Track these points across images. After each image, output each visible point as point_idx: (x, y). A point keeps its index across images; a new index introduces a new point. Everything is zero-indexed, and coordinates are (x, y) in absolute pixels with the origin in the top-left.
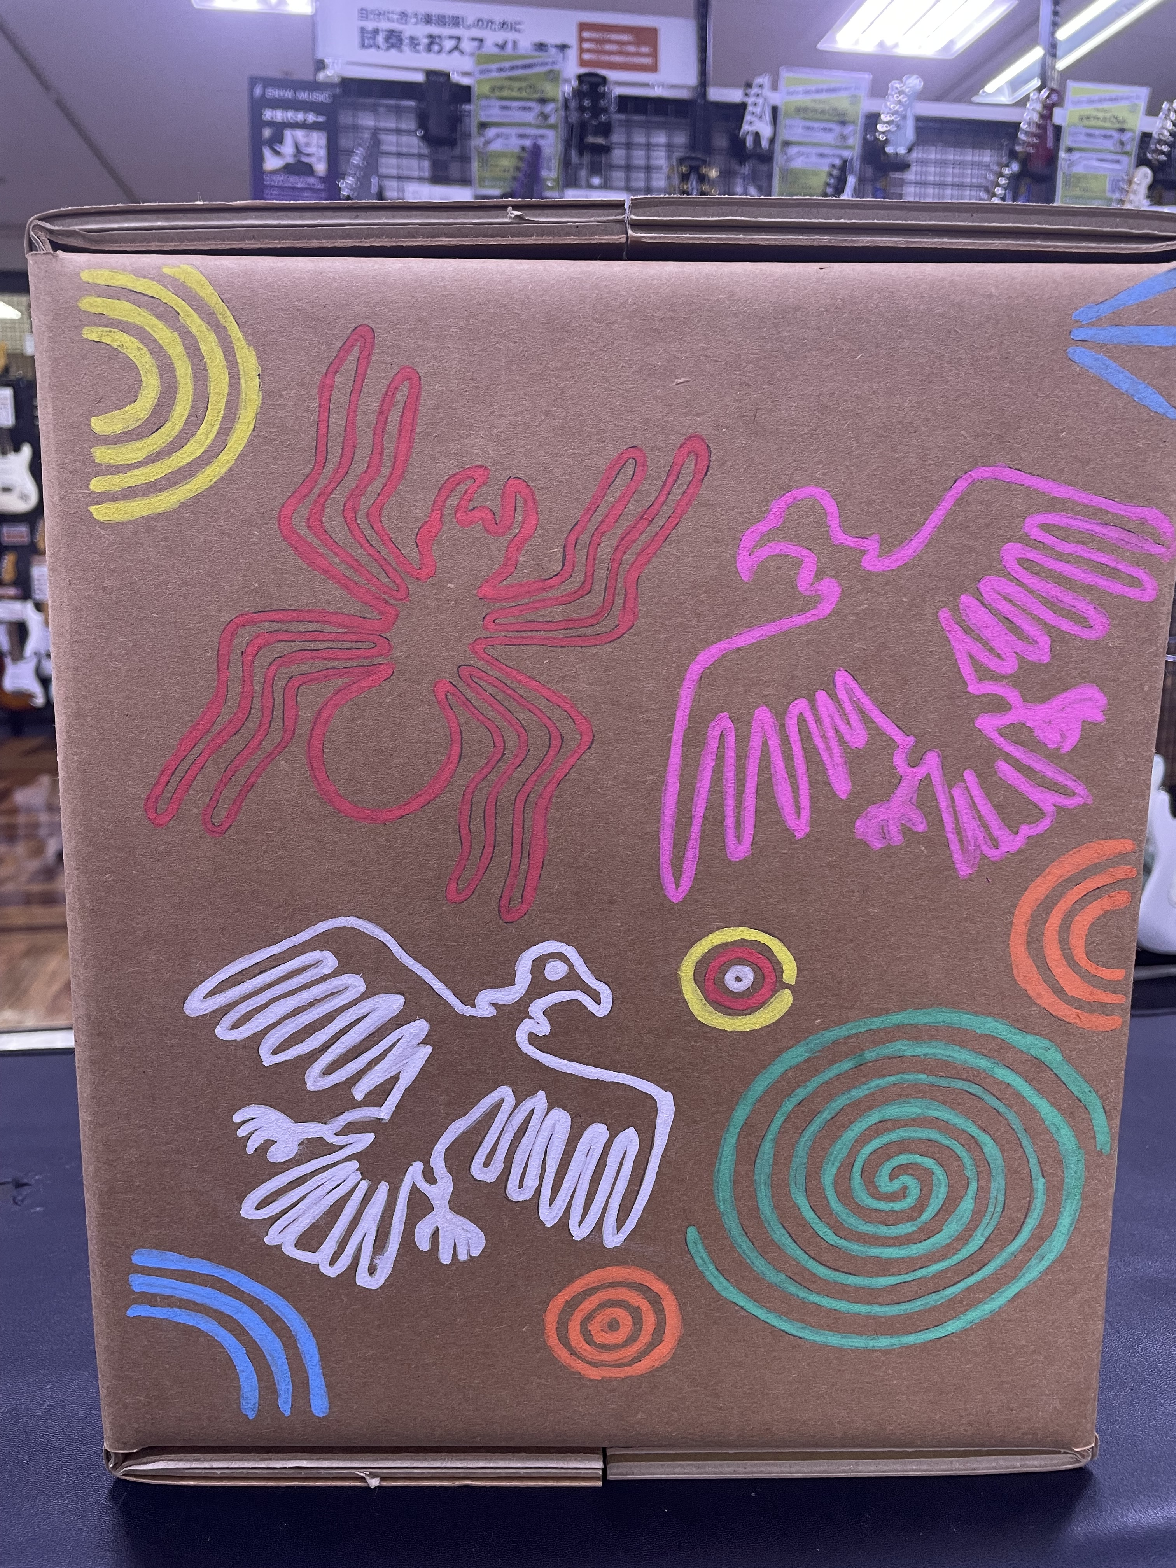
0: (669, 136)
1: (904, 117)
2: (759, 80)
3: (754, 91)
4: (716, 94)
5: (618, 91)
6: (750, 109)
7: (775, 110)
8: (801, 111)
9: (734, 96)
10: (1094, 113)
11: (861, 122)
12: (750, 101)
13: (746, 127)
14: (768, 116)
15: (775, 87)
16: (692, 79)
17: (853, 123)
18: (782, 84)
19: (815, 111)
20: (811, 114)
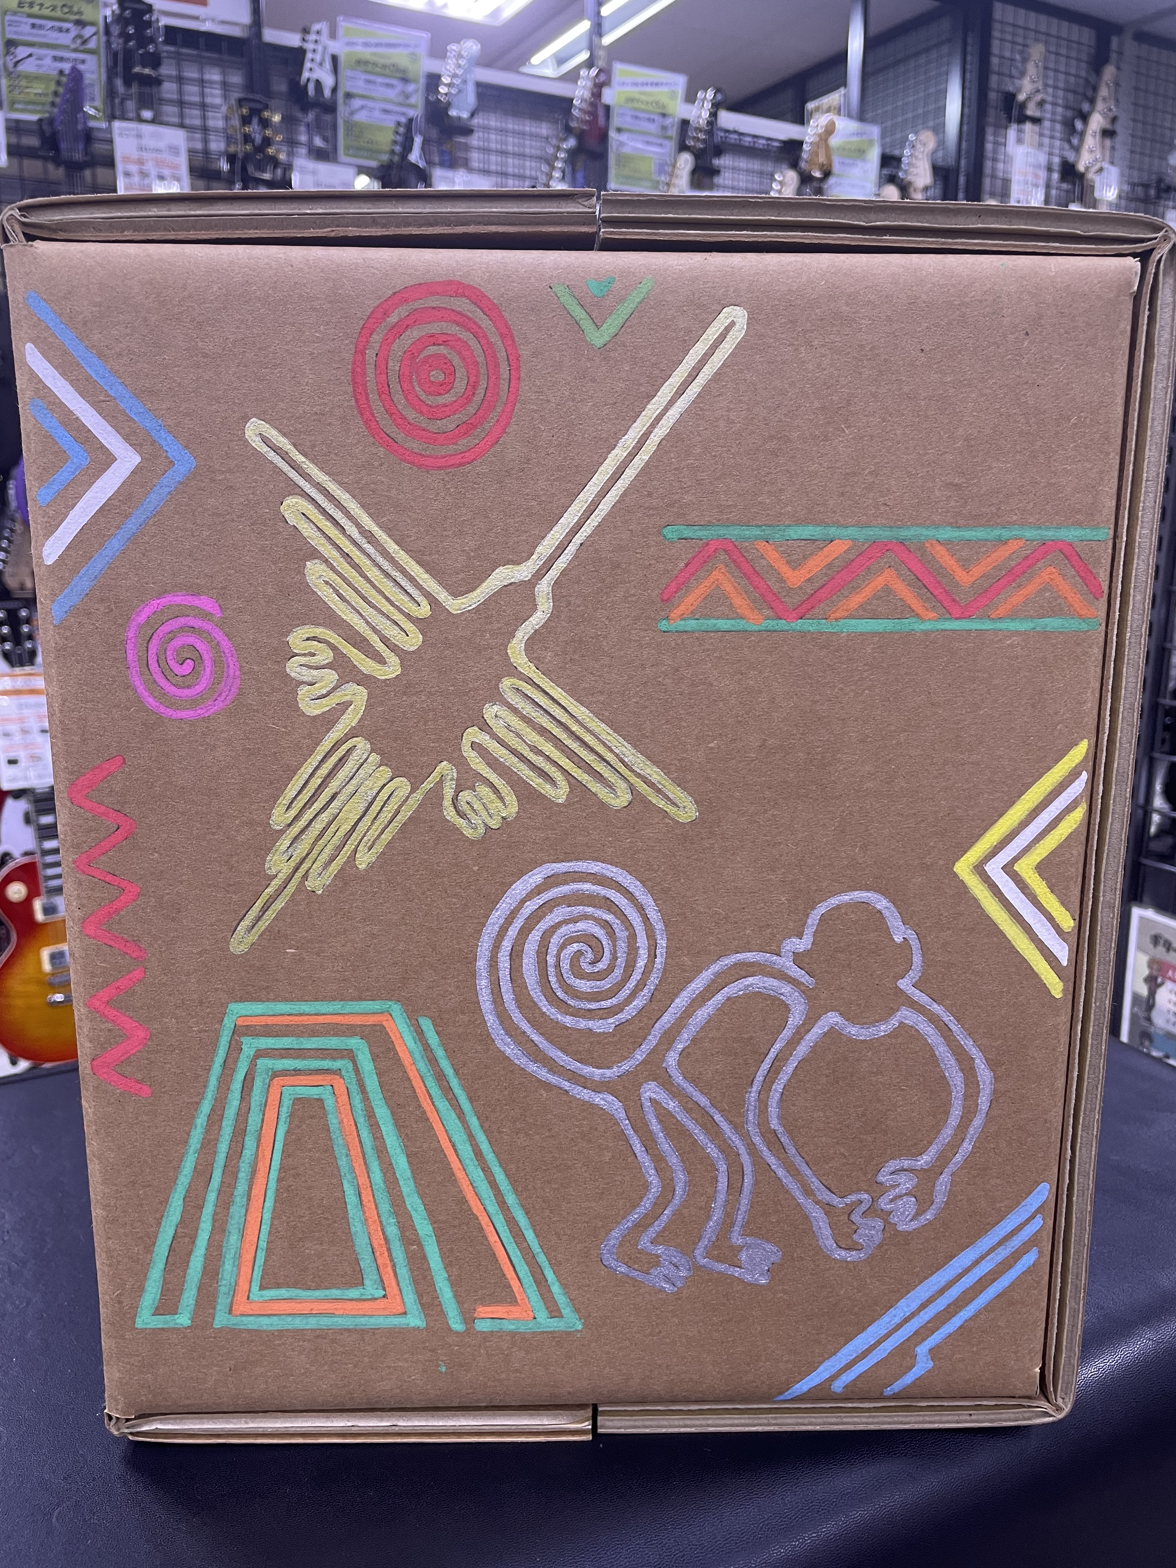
0: (224, 74)
1: (465, 82)
2: (316, 27)
3: (312, 37)
4: (271, 35)
5: (164, 21)
6: (309, 56)
7: (335, 59)
8: (361, 63)
9: (292, 40)
10: (637, 96)
11: (422, 81)
12: (309, 46)
13: (306, 75)
14: (328, 65)
15: (333, 35)
16: (245, 18)
17: (416, 81)
18: (340, 32)
19: (375, 64)
20: (370, 68)
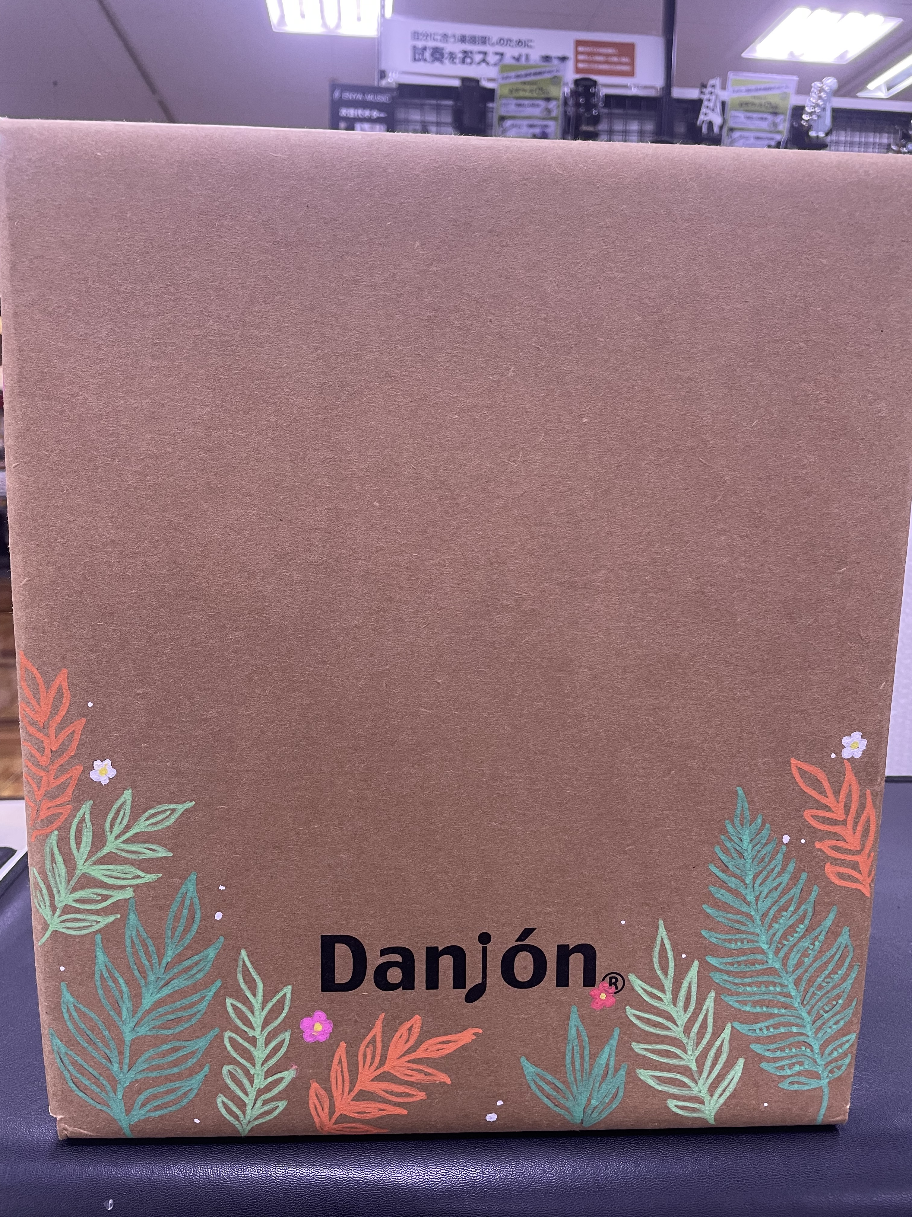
0: (641, 124)
1: (824, 109)
2: (712, 82)
3: (709, 89)
4: (677, 93)
5: (604, 91)
6: (705, 103)
7: (723, 104)
8: (744, 106)
9: (693, 94)
11: (789, 113)
12: (705, 97)
13: (702, 117)
14: (719, 109)
15: (724, 87)
16: (659, 82)
17: (783, 113)
18: (729, 84)
19: (753, 104)
20: (750, 108)
